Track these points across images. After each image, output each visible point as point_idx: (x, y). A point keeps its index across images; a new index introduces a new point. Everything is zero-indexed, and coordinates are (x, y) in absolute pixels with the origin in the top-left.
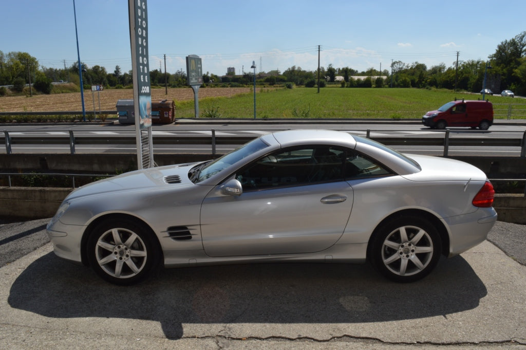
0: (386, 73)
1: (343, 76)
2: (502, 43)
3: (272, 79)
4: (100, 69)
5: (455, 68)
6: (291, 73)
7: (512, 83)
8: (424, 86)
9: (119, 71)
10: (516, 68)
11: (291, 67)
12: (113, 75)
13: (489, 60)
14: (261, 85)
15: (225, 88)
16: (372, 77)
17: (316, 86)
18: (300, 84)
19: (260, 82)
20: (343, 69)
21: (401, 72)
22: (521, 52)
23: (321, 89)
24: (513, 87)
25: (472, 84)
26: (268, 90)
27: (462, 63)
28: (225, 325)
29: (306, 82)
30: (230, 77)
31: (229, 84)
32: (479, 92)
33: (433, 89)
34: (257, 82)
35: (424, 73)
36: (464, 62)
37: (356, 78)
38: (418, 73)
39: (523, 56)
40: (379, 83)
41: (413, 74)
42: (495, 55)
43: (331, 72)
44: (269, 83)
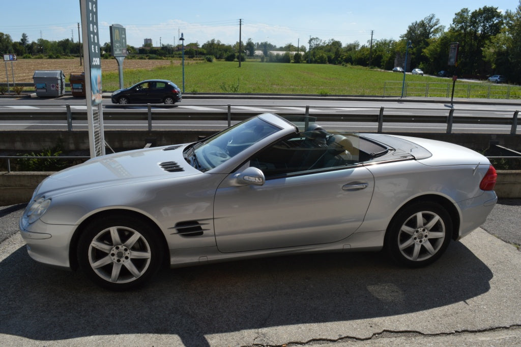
0: (303, 49)
1: (262, 51)
2: (413, 24)
3: (191, 52)
4: (5, 37)
5: (370, 46)
6: (210, 46)
7: (421, 63)
8: (340, 63)
9: (26, 40)
10: (425, 48)
11: (210, 40)
12: (20, 43)
13: (400, 39)
14: (180, 57)
15: (143, 60)
16: (290, 52)
17: (236, 60)
18: (219, 58)
19: (179, 54)
20: (262, 43)
21: (318, 48)
22: (429, 33)
23: (242, 63)
24: (421, 66)
25: (385, 62)
26: (188, 63)
27: (376, 42)
28: (256, 330)
29: (225, 55)
30: (148, 49)
31: (147, 56)
32: (392, 70)
33: (349, 65)
34: (176, 54)
35: (340, 51)
36: (378, 41)
37: (275, 53)
38: (334, 50)
39: (431, 37)
40: (297, 59)
41: (329, 51)
42: (406, 35)
43: (250, 46)
44: (188, 56)
